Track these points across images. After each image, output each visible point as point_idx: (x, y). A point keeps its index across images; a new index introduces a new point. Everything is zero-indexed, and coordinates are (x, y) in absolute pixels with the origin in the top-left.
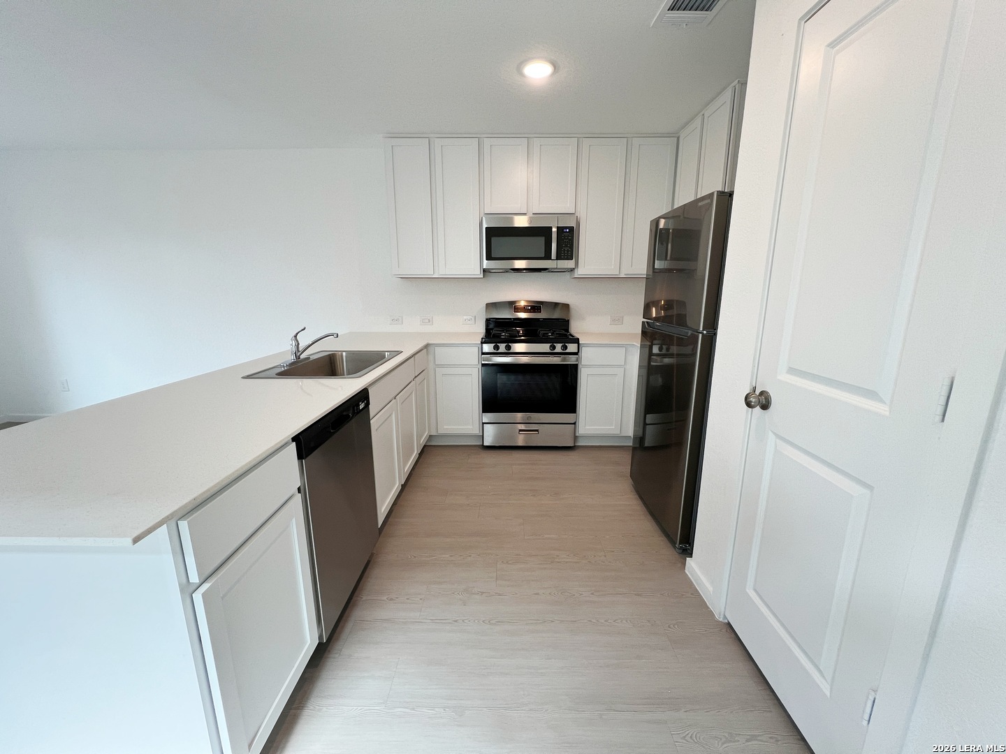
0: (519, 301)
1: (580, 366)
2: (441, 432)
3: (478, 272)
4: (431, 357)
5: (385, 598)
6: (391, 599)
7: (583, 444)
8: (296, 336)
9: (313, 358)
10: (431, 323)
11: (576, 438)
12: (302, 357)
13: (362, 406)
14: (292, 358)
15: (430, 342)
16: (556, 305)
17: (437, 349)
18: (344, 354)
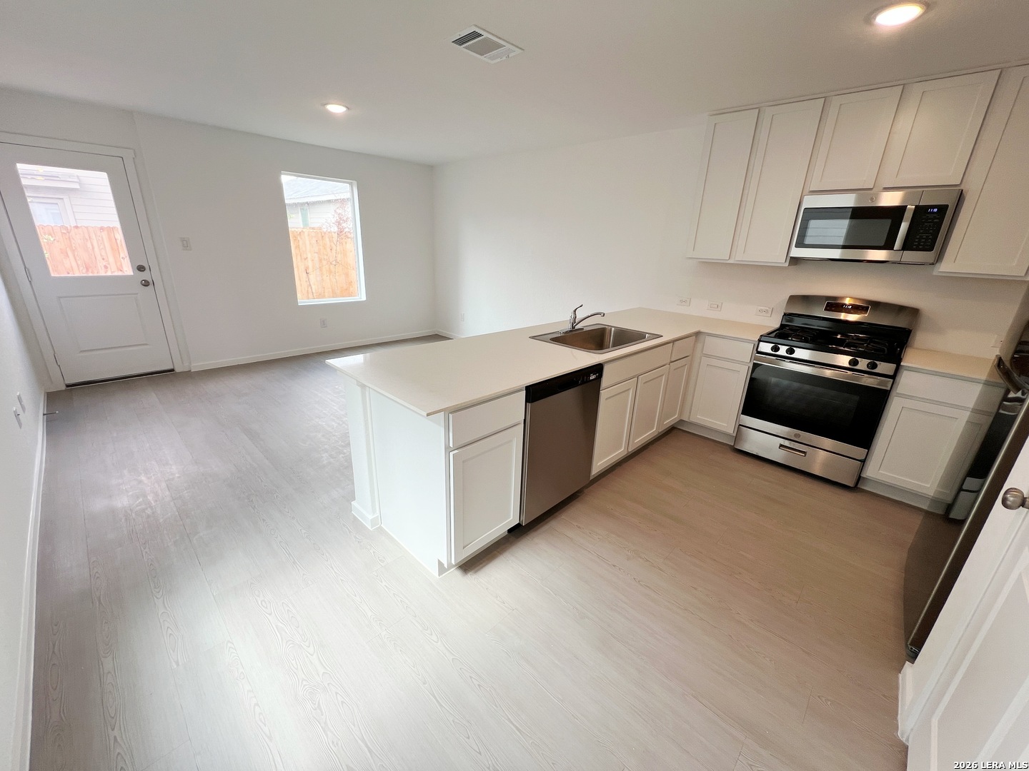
0: (843, 298)
1: (893, 394)
2: (693, 419)
3: (780, 259)
4: (699, 346)
5: (576, 524)
6: (579, 527)
7: (869, 490)
8: (575, 311)
9: (586, 329)
10: (719, 308)
11: (859, 478)
12: (576, 327)
13: (592, 377)
14: (568, 327)
15: (702, 330)
16: (900, 309)
17: (708, 338)
18: (613, 329)
